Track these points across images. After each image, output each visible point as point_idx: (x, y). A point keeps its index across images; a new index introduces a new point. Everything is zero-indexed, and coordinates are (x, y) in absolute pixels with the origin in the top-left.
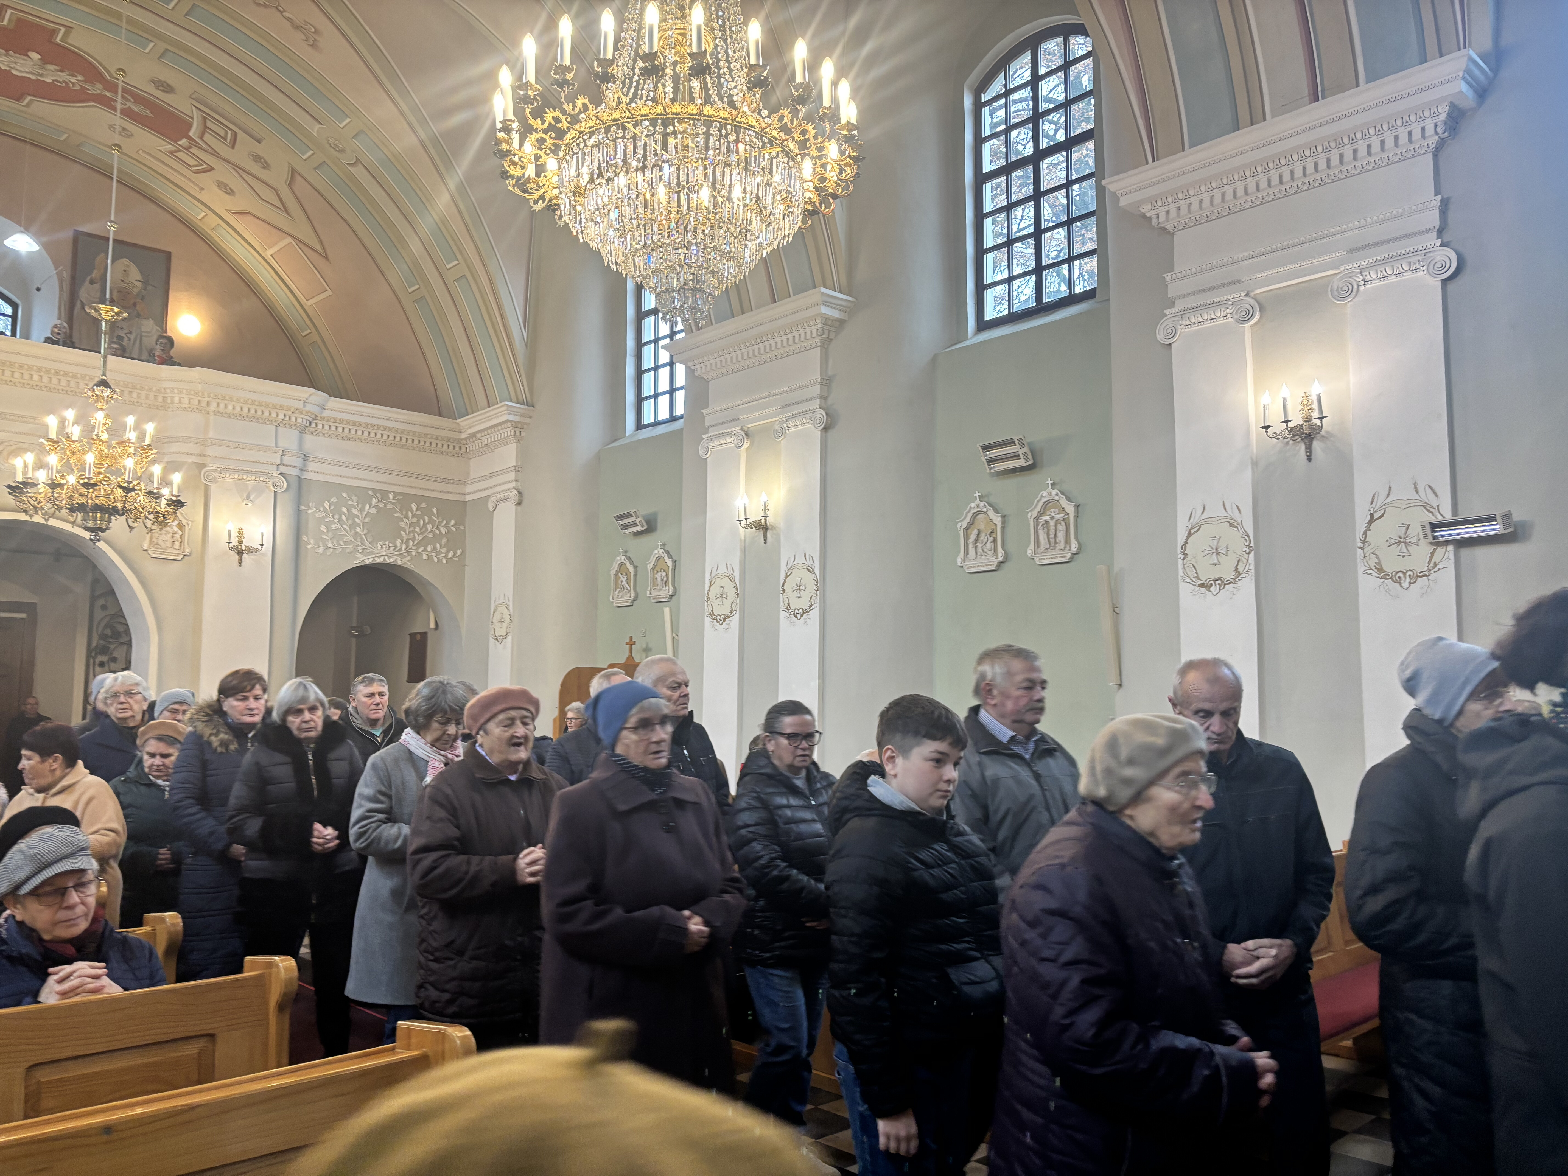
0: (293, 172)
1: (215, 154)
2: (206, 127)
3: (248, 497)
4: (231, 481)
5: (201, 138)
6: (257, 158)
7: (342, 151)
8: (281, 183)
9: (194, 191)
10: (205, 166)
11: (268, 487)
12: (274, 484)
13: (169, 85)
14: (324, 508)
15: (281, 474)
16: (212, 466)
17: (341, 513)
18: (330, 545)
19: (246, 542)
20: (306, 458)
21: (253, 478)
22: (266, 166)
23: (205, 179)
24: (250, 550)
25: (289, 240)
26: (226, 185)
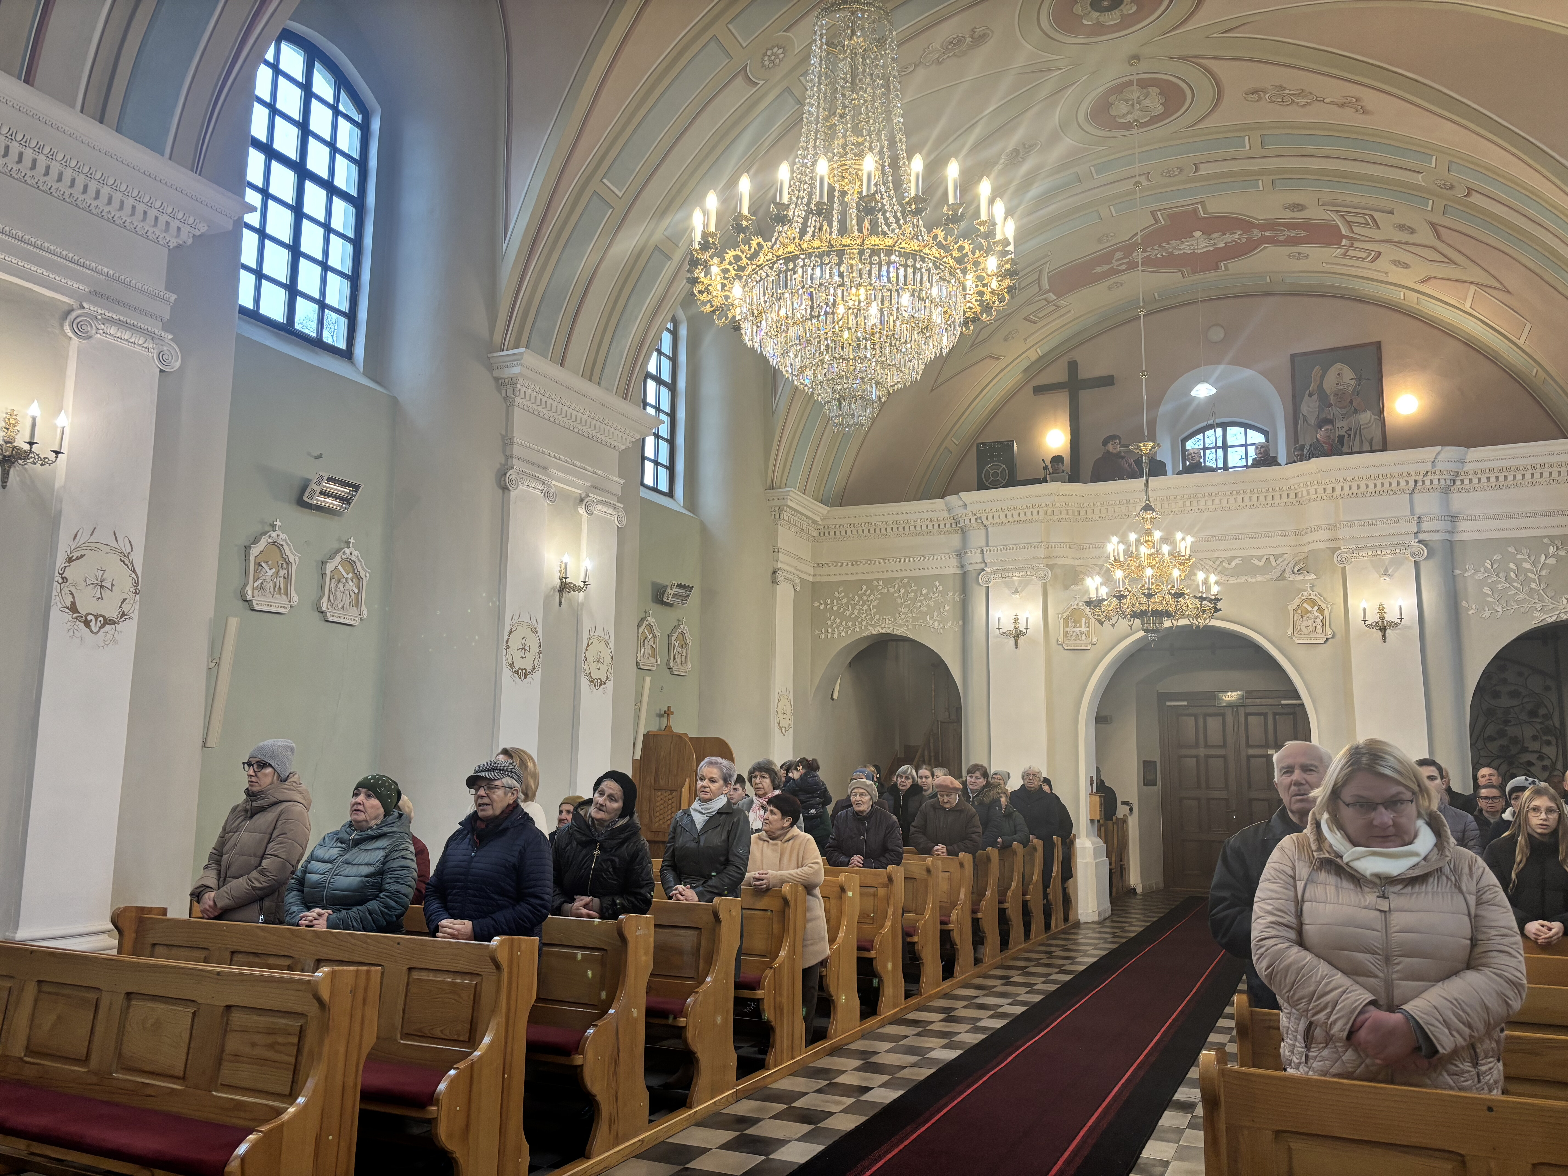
0: (1433, 225)
1: (1372, 240)
2: (1349, 222)
3: (1386, 573)
4: (1366, 559)
5: (1353, 232)
6: (1402, 227)
7: (1452, 187)
8: (1432, 240)
9: (1382, 277)
10: (1373, 253)
11: (1407, 558)
12: (1413, 555)
13: (1298, 205)
14: (1486, 568)
15: (1419, 542)
16: (1344, 548)
17: (1508, 571)
18: (1498, 608)
19: (1388, 618)
20: (1453, 519)
21: (1389, 552)
22: (1412, 231)
23: (1383, 263)
24: (1395, 625)
25: (1473, 288)
26: (1399, 262)
